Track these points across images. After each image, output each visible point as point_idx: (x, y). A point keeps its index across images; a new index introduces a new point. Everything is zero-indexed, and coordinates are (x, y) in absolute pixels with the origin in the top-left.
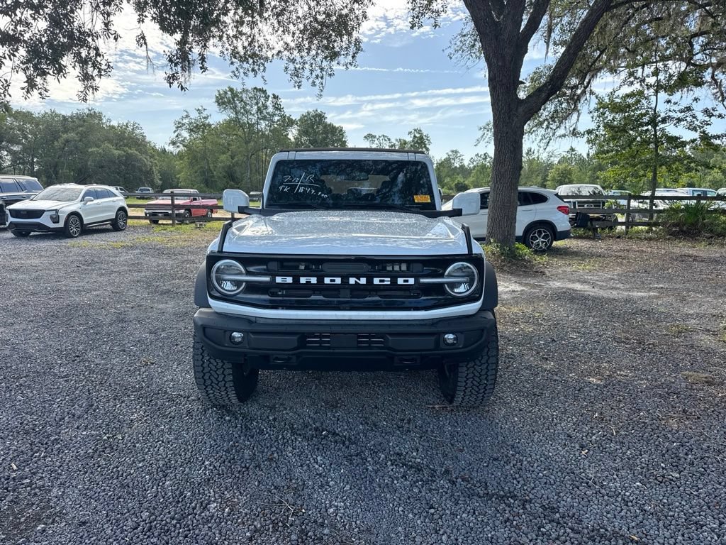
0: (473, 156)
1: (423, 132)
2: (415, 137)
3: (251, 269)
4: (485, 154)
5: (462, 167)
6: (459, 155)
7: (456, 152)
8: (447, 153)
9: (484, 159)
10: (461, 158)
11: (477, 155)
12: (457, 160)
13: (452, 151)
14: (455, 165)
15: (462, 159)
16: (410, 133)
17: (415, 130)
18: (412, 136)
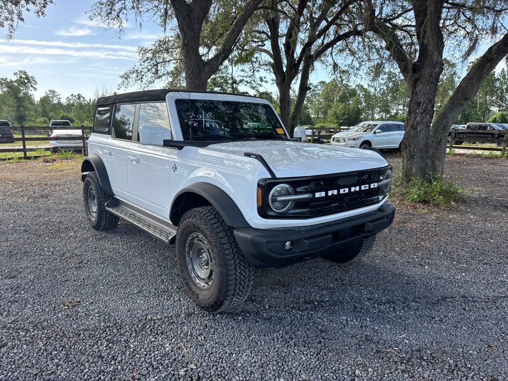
0: (69, 96)
1: (28, 73)
2: (21, 77)
3: (299, 189)
4: (78, 95)
5: (59, 103)
6: (56, 94)
7: (53, 92)
8: (46, 93)
9: (78, 98)
10: (58, 97)
11: (72, 95)
12: (55, 98)
13: (50, 91)
14: (54, 102)
15: (60, 98)
16: (15, 74)
17: (20, 72)
18: (18, 76)
